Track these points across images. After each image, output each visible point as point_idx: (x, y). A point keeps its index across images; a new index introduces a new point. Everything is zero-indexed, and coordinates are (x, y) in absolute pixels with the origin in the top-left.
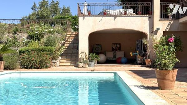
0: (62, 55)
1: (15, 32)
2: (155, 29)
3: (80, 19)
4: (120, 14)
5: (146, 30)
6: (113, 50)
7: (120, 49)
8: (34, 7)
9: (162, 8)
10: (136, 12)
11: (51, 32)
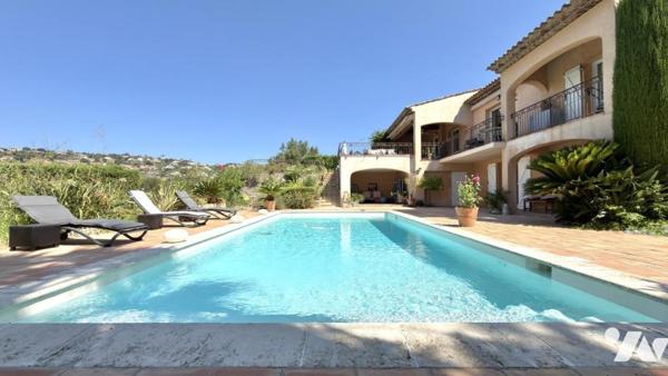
0: (322, 195)
1: (271, 173)
2: (417, 168)
3: (342, 159)
4: (382, 154)
5: (407, 169)
6: (370, 190)
7: (376, 189)
8: (283, 147)
9: (423, 148)
10: (397, 152)
11: (308, 172)
